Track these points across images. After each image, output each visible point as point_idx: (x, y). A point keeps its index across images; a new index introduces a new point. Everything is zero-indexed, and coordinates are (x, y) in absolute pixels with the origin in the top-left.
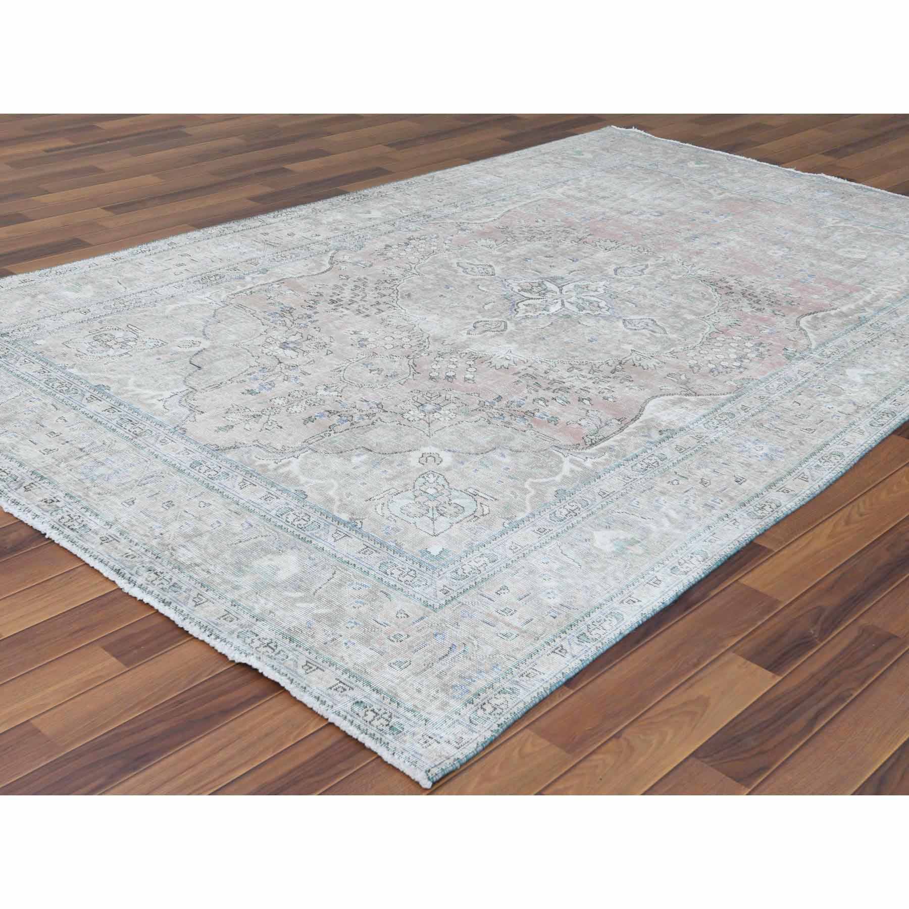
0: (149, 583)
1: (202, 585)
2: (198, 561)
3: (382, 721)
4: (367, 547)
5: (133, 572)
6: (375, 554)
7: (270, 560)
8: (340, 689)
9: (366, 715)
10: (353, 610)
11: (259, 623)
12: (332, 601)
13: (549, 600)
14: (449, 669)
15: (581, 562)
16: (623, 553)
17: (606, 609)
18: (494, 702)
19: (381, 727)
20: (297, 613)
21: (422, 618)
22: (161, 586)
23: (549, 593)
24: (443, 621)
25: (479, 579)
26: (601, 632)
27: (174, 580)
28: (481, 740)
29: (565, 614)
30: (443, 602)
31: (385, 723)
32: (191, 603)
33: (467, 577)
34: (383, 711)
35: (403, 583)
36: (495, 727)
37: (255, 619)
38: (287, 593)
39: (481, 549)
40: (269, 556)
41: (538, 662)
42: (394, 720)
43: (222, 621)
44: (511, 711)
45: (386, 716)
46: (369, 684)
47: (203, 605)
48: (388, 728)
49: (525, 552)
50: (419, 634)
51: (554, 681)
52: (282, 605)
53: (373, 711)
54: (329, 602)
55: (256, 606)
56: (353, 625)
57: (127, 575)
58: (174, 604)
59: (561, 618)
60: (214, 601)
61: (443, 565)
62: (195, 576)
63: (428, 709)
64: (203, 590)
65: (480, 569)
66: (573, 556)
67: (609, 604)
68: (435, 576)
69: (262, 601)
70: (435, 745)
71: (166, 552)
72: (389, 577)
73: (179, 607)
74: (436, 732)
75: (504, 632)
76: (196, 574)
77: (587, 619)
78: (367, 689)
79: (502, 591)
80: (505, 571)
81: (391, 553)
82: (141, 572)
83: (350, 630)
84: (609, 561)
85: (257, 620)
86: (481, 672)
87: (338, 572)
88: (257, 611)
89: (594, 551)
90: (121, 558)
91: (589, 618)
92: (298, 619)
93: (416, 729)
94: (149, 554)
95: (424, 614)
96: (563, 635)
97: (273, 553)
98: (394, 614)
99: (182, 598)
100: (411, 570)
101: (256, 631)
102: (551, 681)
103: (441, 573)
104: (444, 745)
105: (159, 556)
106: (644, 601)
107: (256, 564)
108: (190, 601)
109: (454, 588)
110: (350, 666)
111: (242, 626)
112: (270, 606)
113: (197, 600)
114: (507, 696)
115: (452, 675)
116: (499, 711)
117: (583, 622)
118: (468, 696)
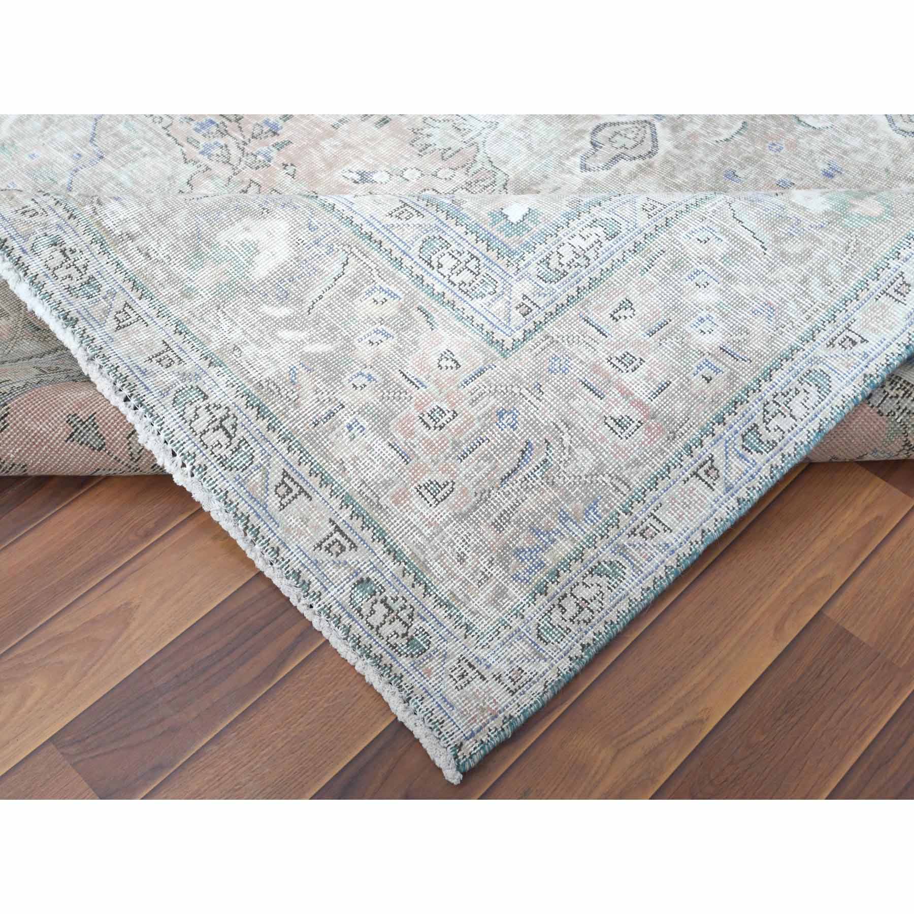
0: (49, 272)
1: (135, 286)
2: (134, 228)
3: (397, 625)
4: (405, 204)
5: (27, 247)
6: (416, 220)
7: (247, 229)
8: (336, 549)
9: (372, 612)
10: (369, 347)
11: (213, 371)
12: (337, 329)
13: (702, 337)
14: (514, 507)
15: (767, 238)
16: (846, 216)
17: (801, 363)
18: (583, 593)
19: (393, 640)
20: (277, 350)
21: (481, 372)
22: (67, 282)
23: (702, 320)
24: (517, 380)
25: (585, 282)
26: (786, 423)
27: (91, 271)
28: (552, 676)
29: (727, 371)
30: (519, 335)
31: (401, 630)
32: (111, 324)
33: (565, 274)
34: (401, 602)
35: (456, 289)
36: (577, 651)
37: (207, 362)
38: (266, 309)
39: (594, 210)
40: (246, 221)
41: (665, 498)
42: (417, 623)
43: (155, 366)
44: (607, 618)
45: (404, 614)
46: (382, 536)
47: (129, 329)
48: (404, 641)
49: (669, 216)
50: (472, 411)
51: (686, 550)
52: (255, 336)
53: (384, 601)
54: (332, 329)
55: (214, 335)
56: (365, 380)
57: (17, 253)
58: (81, 324)
59: (719, 382)
60: (147, 320)
61: (527, 245)
62: (126, 264)
63: (472, 605)
64: (134, 295)
65: (587, 254)
66: (752, 224)
67: (807, 347)
68: (511, 270)
69: (225, 325)
70: (477, 683)
71: (87, 208)
72: (435, 271)
73: (89, 331)
74: (482, 653)
75: (617, 413)
76: (128, 258)
77: (765, 386)
78: (379, 547)
79: (622, 313)
80: (631, 260)
81: (443, 216)
82: (39, 248)
83: (358, 392)
84: (818, 234)
85: (211, 364)
86: (567, 518)
87: (352, 260)
88: (213, 347)
89: (791, 212)
90: (14, 216)
91: (768, 384)
92: (276, 363)
93: (449, 646)
94: (60, 210)
95: (485, 361)
96: (719, 429)
97: (253, 214)
98: (435, 359)
99: (96, 312)
100: (473, 257)
101: (205, 389)
102: (680, 551)
103: (522, 263)
104: (492, 683)
105: (75, 213)
106: (873, 339)
107: (222, 237)
108: (110, 320)
109: (541, 302)
110: (353, 487)
111: (184, 376)
112: (236, 336)
113: (121, 316)
114: (603, 580)
115: (518, 523)
116: (586, 614)
117: (757, 395)
118: (541, 576)
